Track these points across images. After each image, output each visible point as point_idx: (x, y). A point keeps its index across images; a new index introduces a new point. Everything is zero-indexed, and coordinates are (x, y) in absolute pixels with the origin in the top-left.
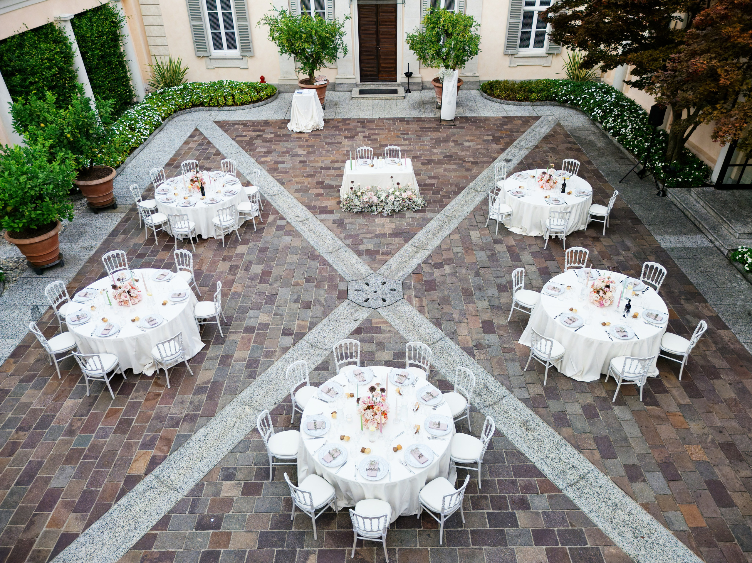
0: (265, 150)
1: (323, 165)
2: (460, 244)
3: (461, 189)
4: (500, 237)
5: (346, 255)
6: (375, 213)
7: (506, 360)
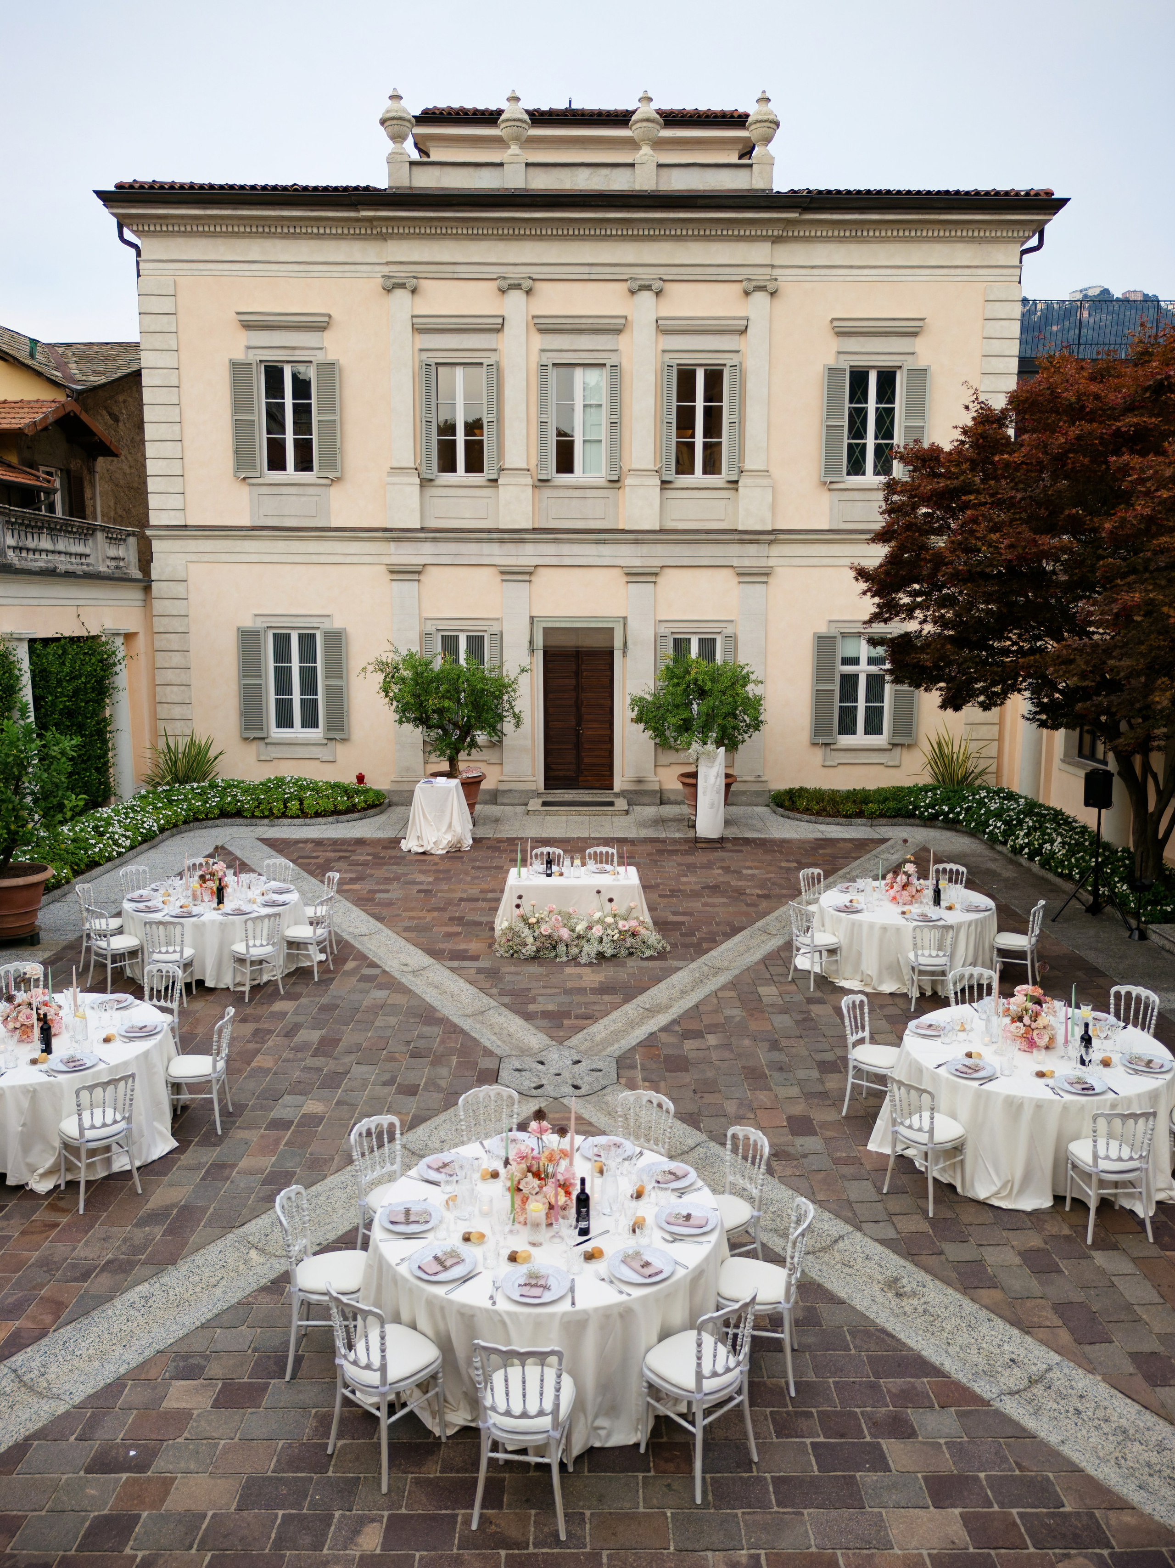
0: (353, 876)
1: (465, 896)
2: (738, 1004)
3: (736, 930)
4: (819, 994)
5: (501, 1019)
6: (565, 959)
7: (843, 1177)
